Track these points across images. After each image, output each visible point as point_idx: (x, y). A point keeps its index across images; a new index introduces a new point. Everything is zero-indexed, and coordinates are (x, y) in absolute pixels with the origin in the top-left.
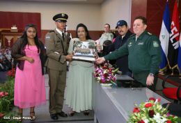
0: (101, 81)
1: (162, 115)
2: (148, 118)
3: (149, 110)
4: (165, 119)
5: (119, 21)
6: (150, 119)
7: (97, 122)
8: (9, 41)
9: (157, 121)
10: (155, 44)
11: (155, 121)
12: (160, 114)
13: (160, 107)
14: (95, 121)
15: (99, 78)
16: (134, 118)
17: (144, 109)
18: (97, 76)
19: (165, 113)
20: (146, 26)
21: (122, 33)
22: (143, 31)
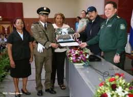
2: (111, 91)
4: (127, 93)
6: (113, 92)
8: (6, 29)
11: (117, 94)
12: (122, 87)
16: (99, 91)
17: (108, 84)
20: (116, 10)
21: (92, 18)
22: (113, 15)
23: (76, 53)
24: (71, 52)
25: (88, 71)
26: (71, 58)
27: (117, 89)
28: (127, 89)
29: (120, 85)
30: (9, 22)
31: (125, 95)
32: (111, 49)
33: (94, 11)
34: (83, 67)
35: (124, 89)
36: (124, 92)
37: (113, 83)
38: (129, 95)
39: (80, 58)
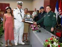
0: (33, 30)
1: (56, 43)
3: (51, 41)
4: (57, 44)
5: (41, 7)
6: (52, 44)
7: (31, 45)
9: (55, 45)
10: (54, 16)
11: (54, 45)
13: (56, 40)
14: (30, 45)
15: (32, 29)
16: (46, 44)
18: (31, 28)
19: (57, 42)
20: (51, 9)
28: (57, 43)
32: (50, 25)
33: (43, 9)
36: (56, 44)
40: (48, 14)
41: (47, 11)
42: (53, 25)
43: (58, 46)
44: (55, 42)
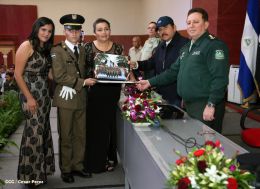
2: (196, 174)
4: (224, 176)
5: (161, 19)
6: (200, 175)
8: (5, 57)
9: (211, 179)
11: (208, 179)
12: (217, 165)
16: (175, 173)
17: (192, 160)
18: (125, 109)
21: (166, 38)
22: (203, 33)
23: (137, 103)
24: (127, 102)
25: (159, 136)
26: (128, 113)
27: (207, 169)
28: (225, 169)
29: (214, 161)
30: (11, 43)
31: (222, 181)
34: (149, 130)
35: (221, 170)
36: (219, 174)
37: (201, 159)
38: (229, 180)
39: (144, 112)
40: (194, 45)
41: (191, 34)
42: (211, 96)
43: (226, 182)
44: (214, 167)
